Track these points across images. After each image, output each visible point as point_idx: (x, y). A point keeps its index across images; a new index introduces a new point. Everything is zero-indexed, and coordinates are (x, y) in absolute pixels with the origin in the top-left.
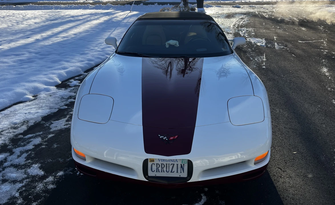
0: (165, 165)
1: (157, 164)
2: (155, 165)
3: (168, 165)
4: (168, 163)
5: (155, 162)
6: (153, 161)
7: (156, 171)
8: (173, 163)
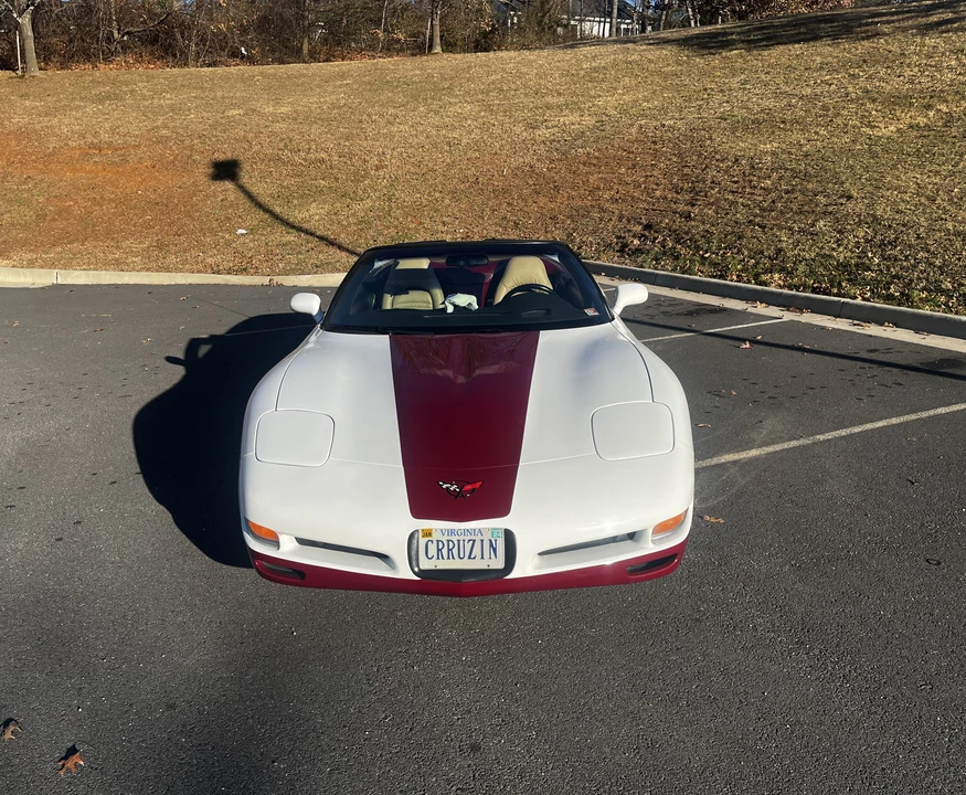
0: (456, 543)
1: (438, 541)
2: (435, 543)
3: (461, 542)
4: (461, 538)
5: (434, 538)
6: (430, 535)
7: (436, 556)
8: (473, 538)
